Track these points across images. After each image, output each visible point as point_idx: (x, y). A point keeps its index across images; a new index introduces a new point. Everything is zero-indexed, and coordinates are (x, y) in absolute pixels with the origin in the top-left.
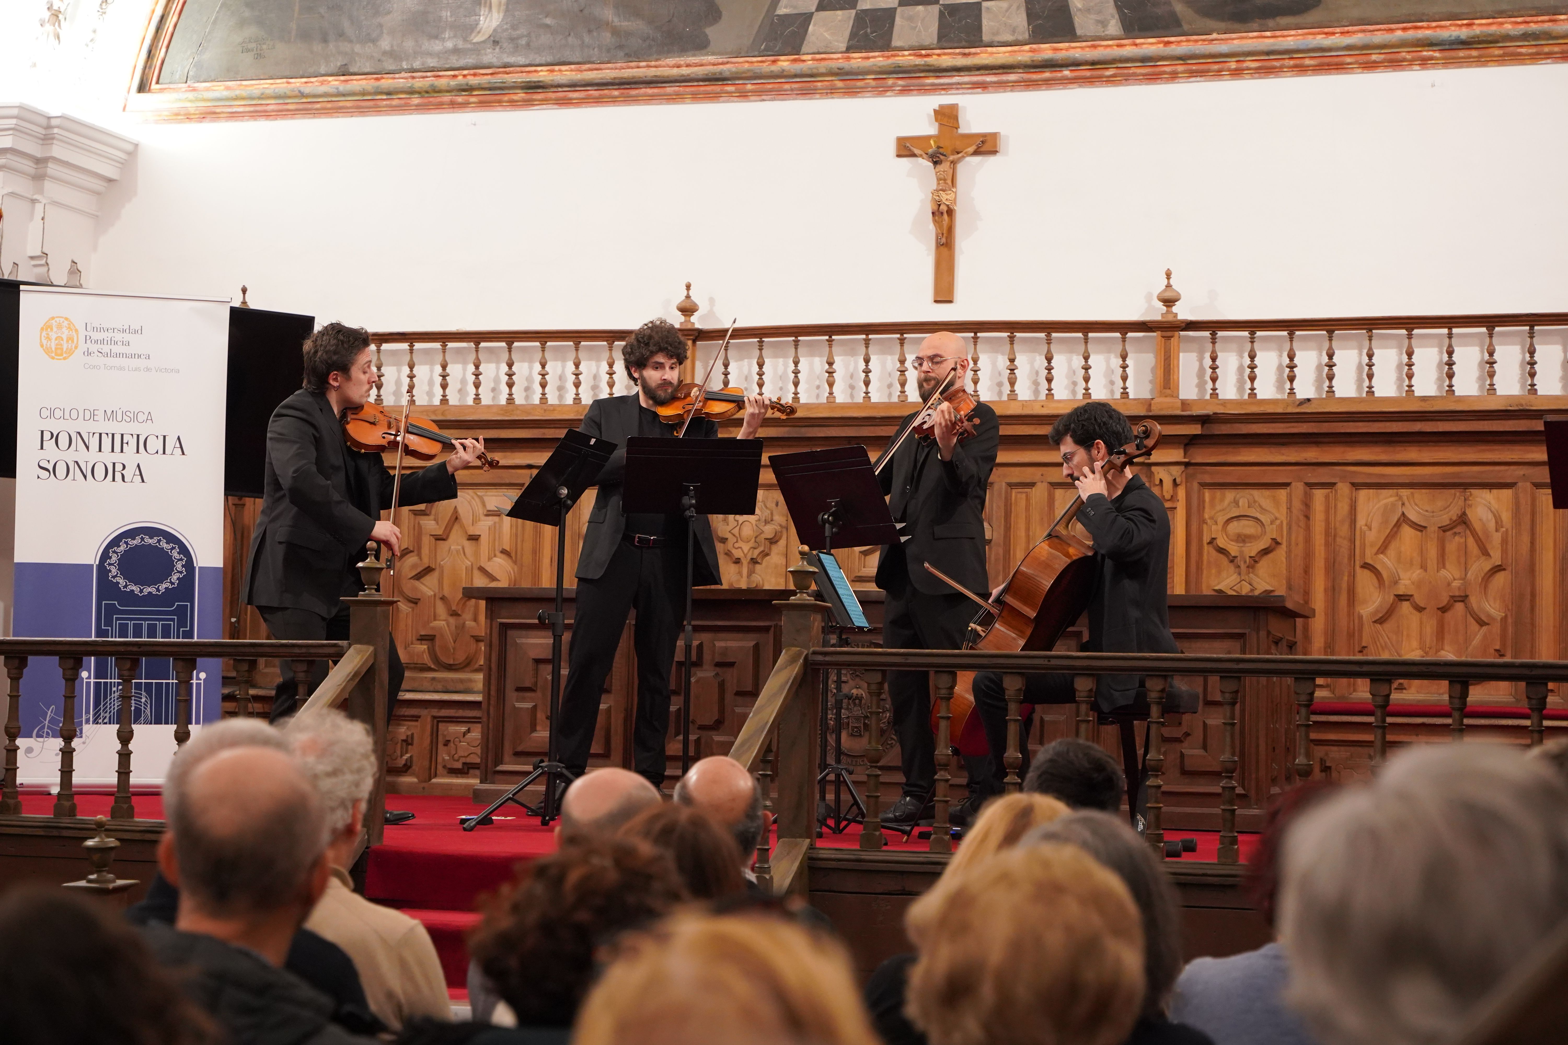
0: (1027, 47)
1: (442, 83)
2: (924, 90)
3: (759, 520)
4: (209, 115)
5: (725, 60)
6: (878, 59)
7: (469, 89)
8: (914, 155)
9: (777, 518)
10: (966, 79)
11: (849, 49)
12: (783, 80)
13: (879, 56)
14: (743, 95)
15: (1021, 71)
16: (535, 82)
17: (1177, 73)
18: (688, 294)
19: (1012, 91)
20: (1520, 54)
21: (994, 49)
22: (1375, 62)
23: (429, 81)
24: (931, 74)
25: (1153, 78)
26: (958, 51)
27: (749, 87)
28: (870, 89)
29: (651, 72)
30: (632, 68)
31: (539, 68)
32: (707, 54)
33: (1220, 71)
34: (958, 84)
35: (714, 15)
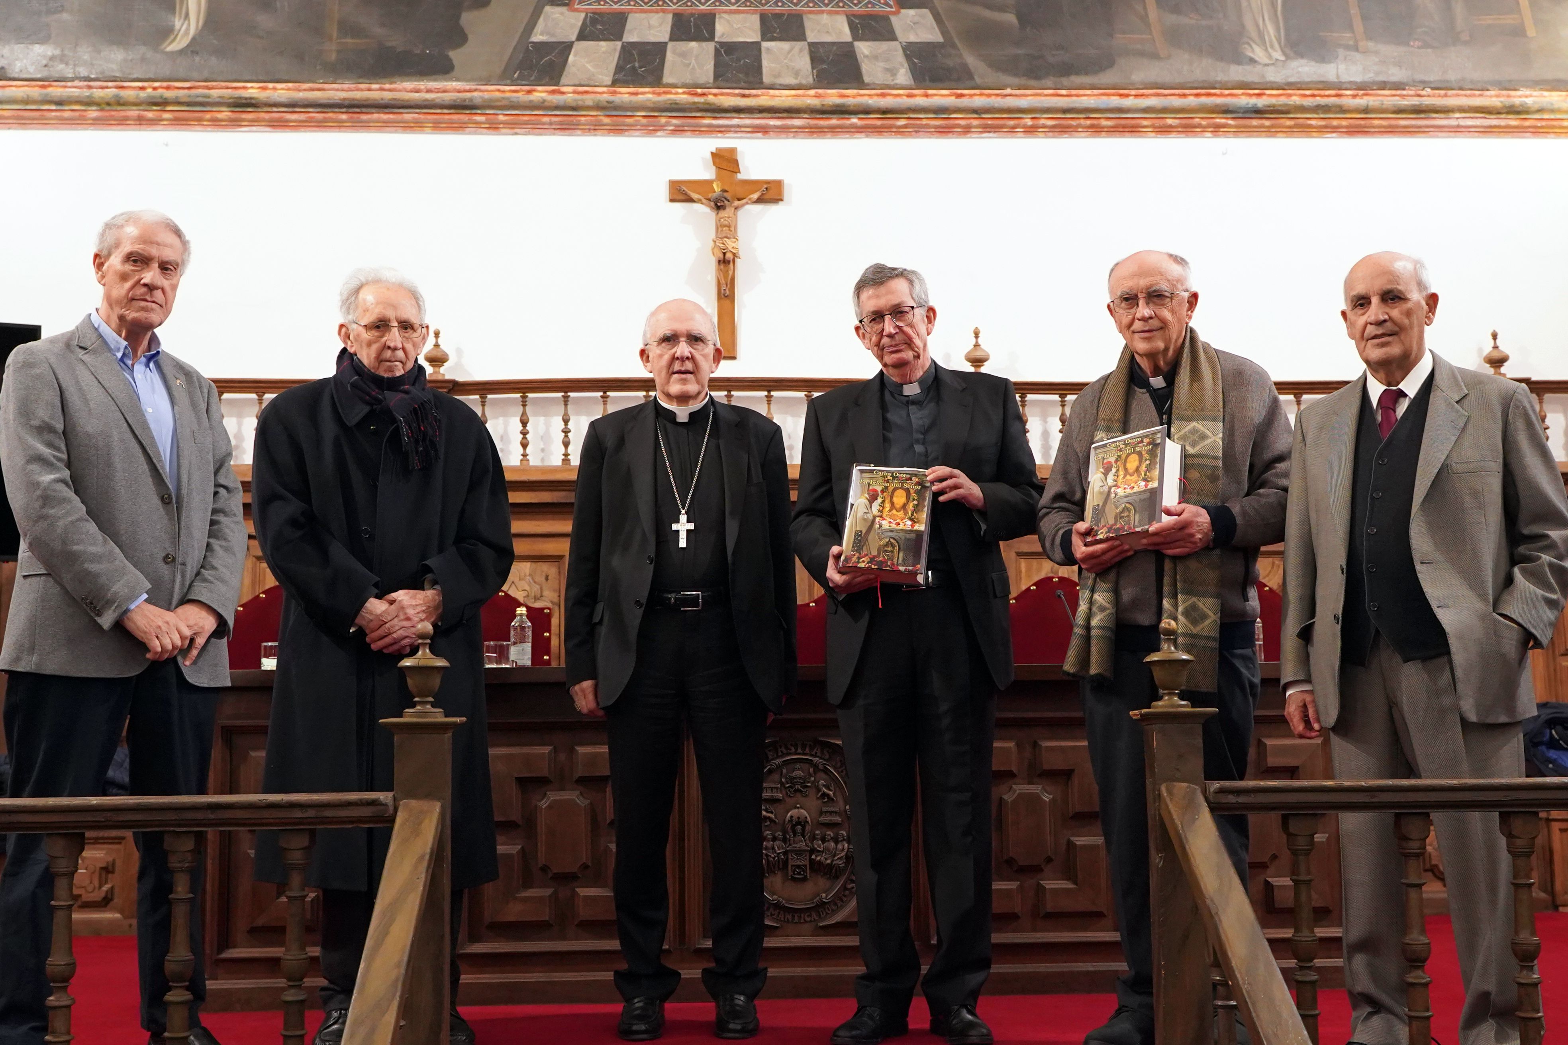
0: (812, 92)
1: (129, 94)
2: (698, 131)
3: (528, 596)
5: (474, 87)
6: (647, 95)
7: (161, 103)
8: (690, 200)
9: (546, 593)
10: (748, 122)
11: (615, 83)
12: (541, 113)
13: (649, 93)
14: (493, 127)
15: (806, 116)
16: (246, 99)
17: (970, 128)
18: (437, 342)
19: (794, 137)
20: (1310, 126)
21: (777, 92)
22: (1171, 126)
23: (110, 92)
24: (709, 114)
25: (945, 131)
26: (737, 91)
27: (501, 118)
28: (639, 127)
29: (388, 95)
30: (362, 90)
31: (249, 85)
32: (451, 80)
33: (1014, 127)
34: (738, 126)
35: (459, 37)
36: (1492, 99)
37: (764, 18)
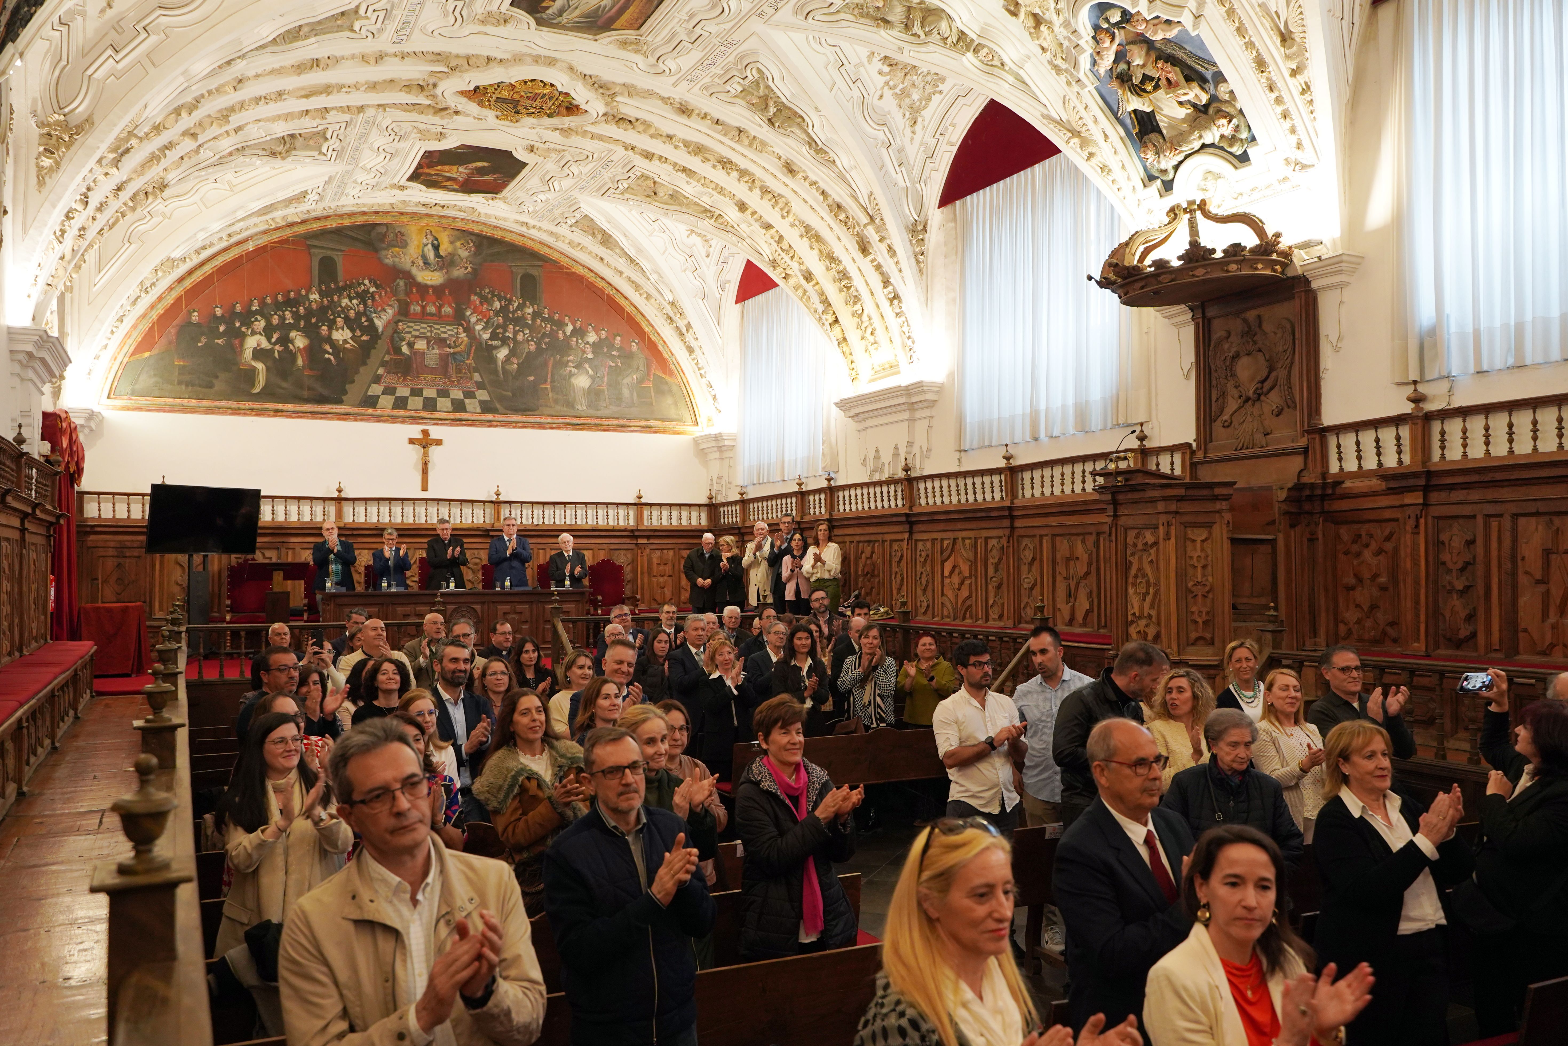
0: (452, 414)
1: (241, 406)
2: (418, 424)
4: (139, 409)
5: (352, 408)
6: (402, 413)
7: (252, 410)
8: (415, 444)
10: (432, 422)
11: (393, 409)
12: (369, 417)
14: (356, 420)
15: (449, 421)
16: (279, 409)
17: (496, 426)
18: (340, 486)
19: (446, 427)
21: (441, 413)
22: (553, 428)
23: (235, 405)
24: (420, 419)
25: (490, 426)
26: (429, 413)
27: (358, 418)
28: (400, 422)
30: (314, 408)
31: (279, 405)
33: (509, 426)
34: (430, 423)
35: (345, 392)
36: (643, 423)
37: (438, 391)
